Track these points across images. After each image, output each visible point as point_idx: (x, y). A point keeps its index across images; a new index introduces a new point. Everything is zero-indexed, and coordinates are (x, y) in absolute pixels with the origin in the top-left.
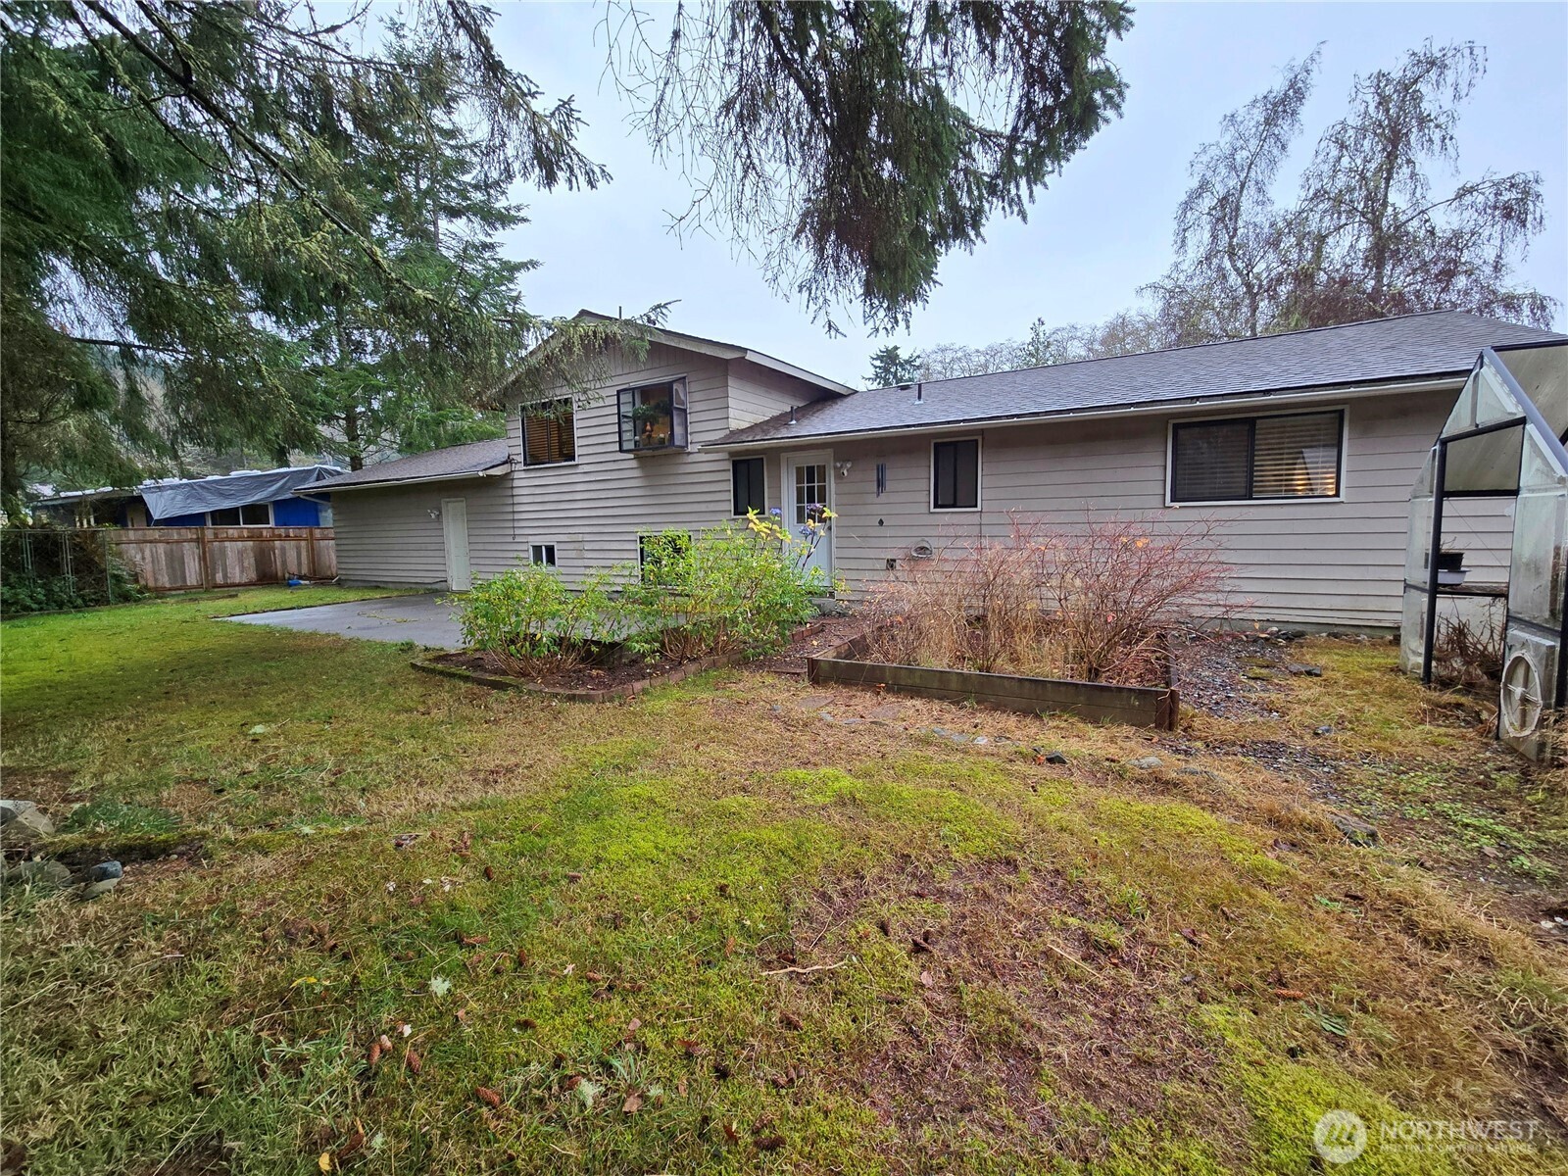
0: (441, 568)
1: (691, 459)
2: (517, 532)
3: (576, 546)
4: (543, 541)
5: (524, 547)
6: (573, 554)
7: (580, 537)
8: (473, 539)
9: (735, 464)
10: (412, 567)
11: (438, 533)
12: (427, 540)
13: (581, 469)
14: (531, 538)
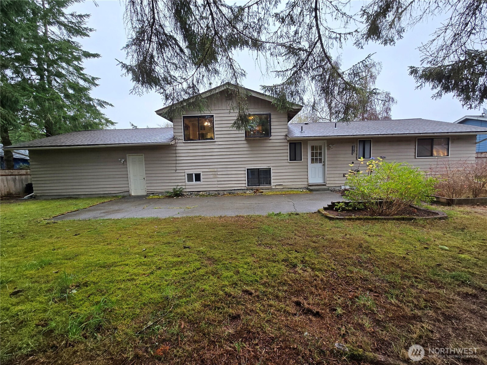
0: (126, 185)
1: (271, 141)
2: (177, 168)
3: (214, 173)
4: (194, 172)
5: (183, 174)
6: (212, 176)
7: (216, 170)
8: (148, 172)
9: (290, 143)
10: (92, 187)
11: (125, 170)
12: (114, 173)
13: (217, 143)
14: (186, 171)
